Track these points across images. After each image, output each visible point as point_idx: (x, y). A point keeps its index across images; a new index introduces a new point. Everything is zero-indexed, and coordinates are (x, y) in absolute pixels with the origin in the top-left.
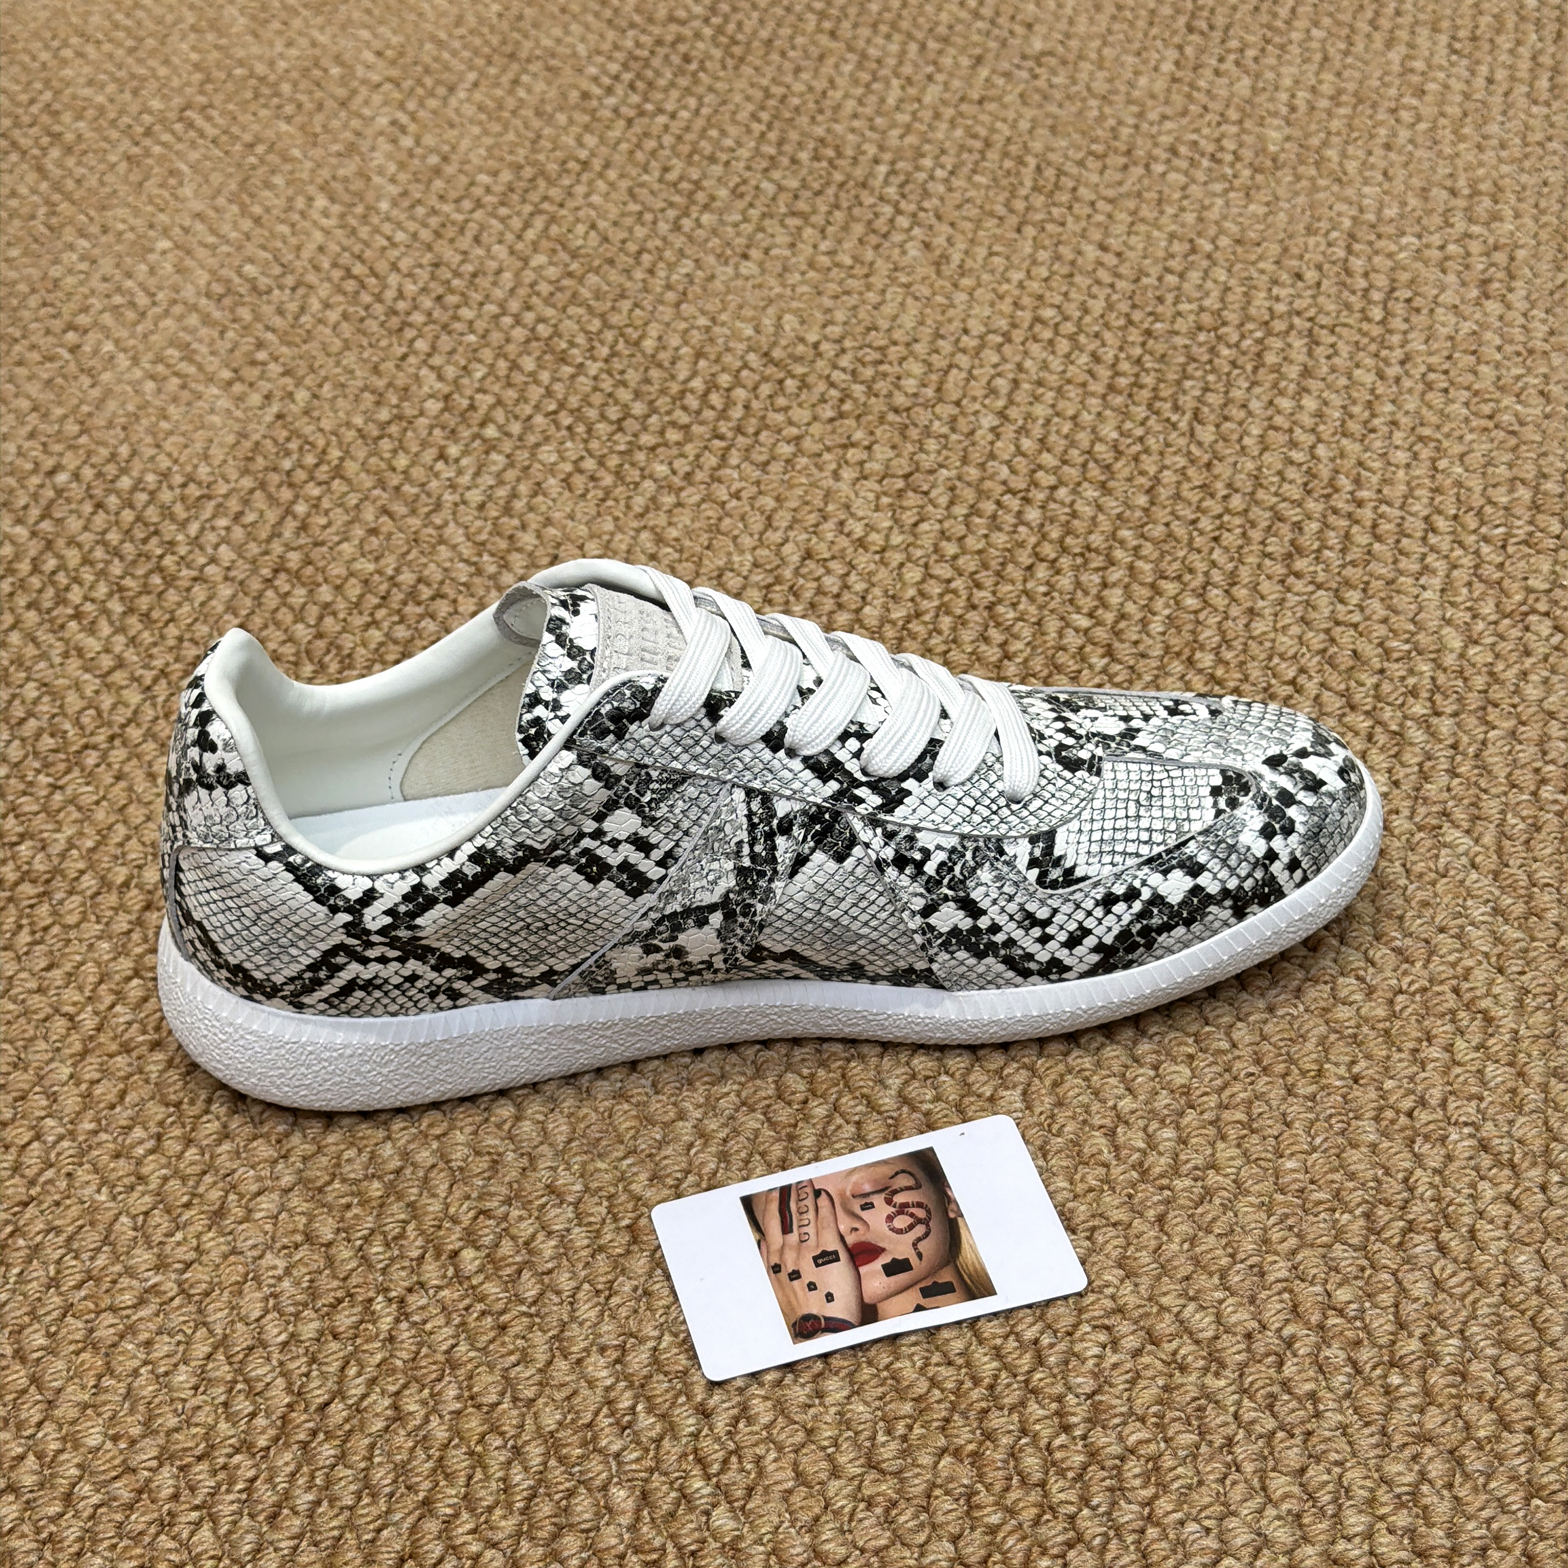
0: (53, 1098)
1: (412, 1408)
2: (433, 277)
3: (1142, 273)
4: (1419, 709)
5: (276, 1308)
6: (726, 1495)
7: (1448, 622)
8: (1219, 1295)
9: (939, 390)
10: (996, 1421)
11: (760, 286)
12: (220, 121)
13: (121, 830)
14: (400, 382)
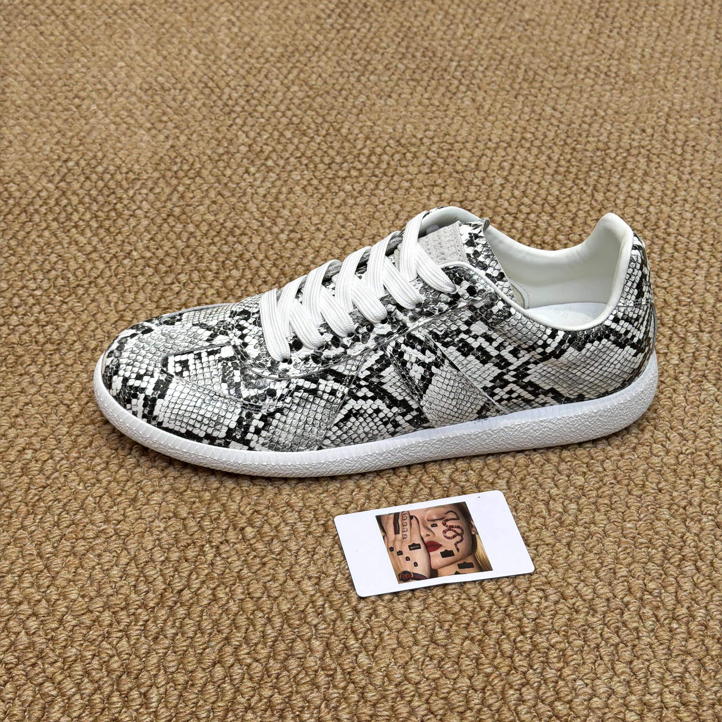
0: (59, 441)
1: (222, 595)
2: (245, 91)
3: (572, 122)
4: (693, 328)
5: (159, 545)
6: (365, 648)
7: (708, 291)
8: (595, 580)
9: (477, 165)
10: (491, 627)
11: (396, 110)
12: (148, 11)
13: (93, 325)
14: (229, 136)
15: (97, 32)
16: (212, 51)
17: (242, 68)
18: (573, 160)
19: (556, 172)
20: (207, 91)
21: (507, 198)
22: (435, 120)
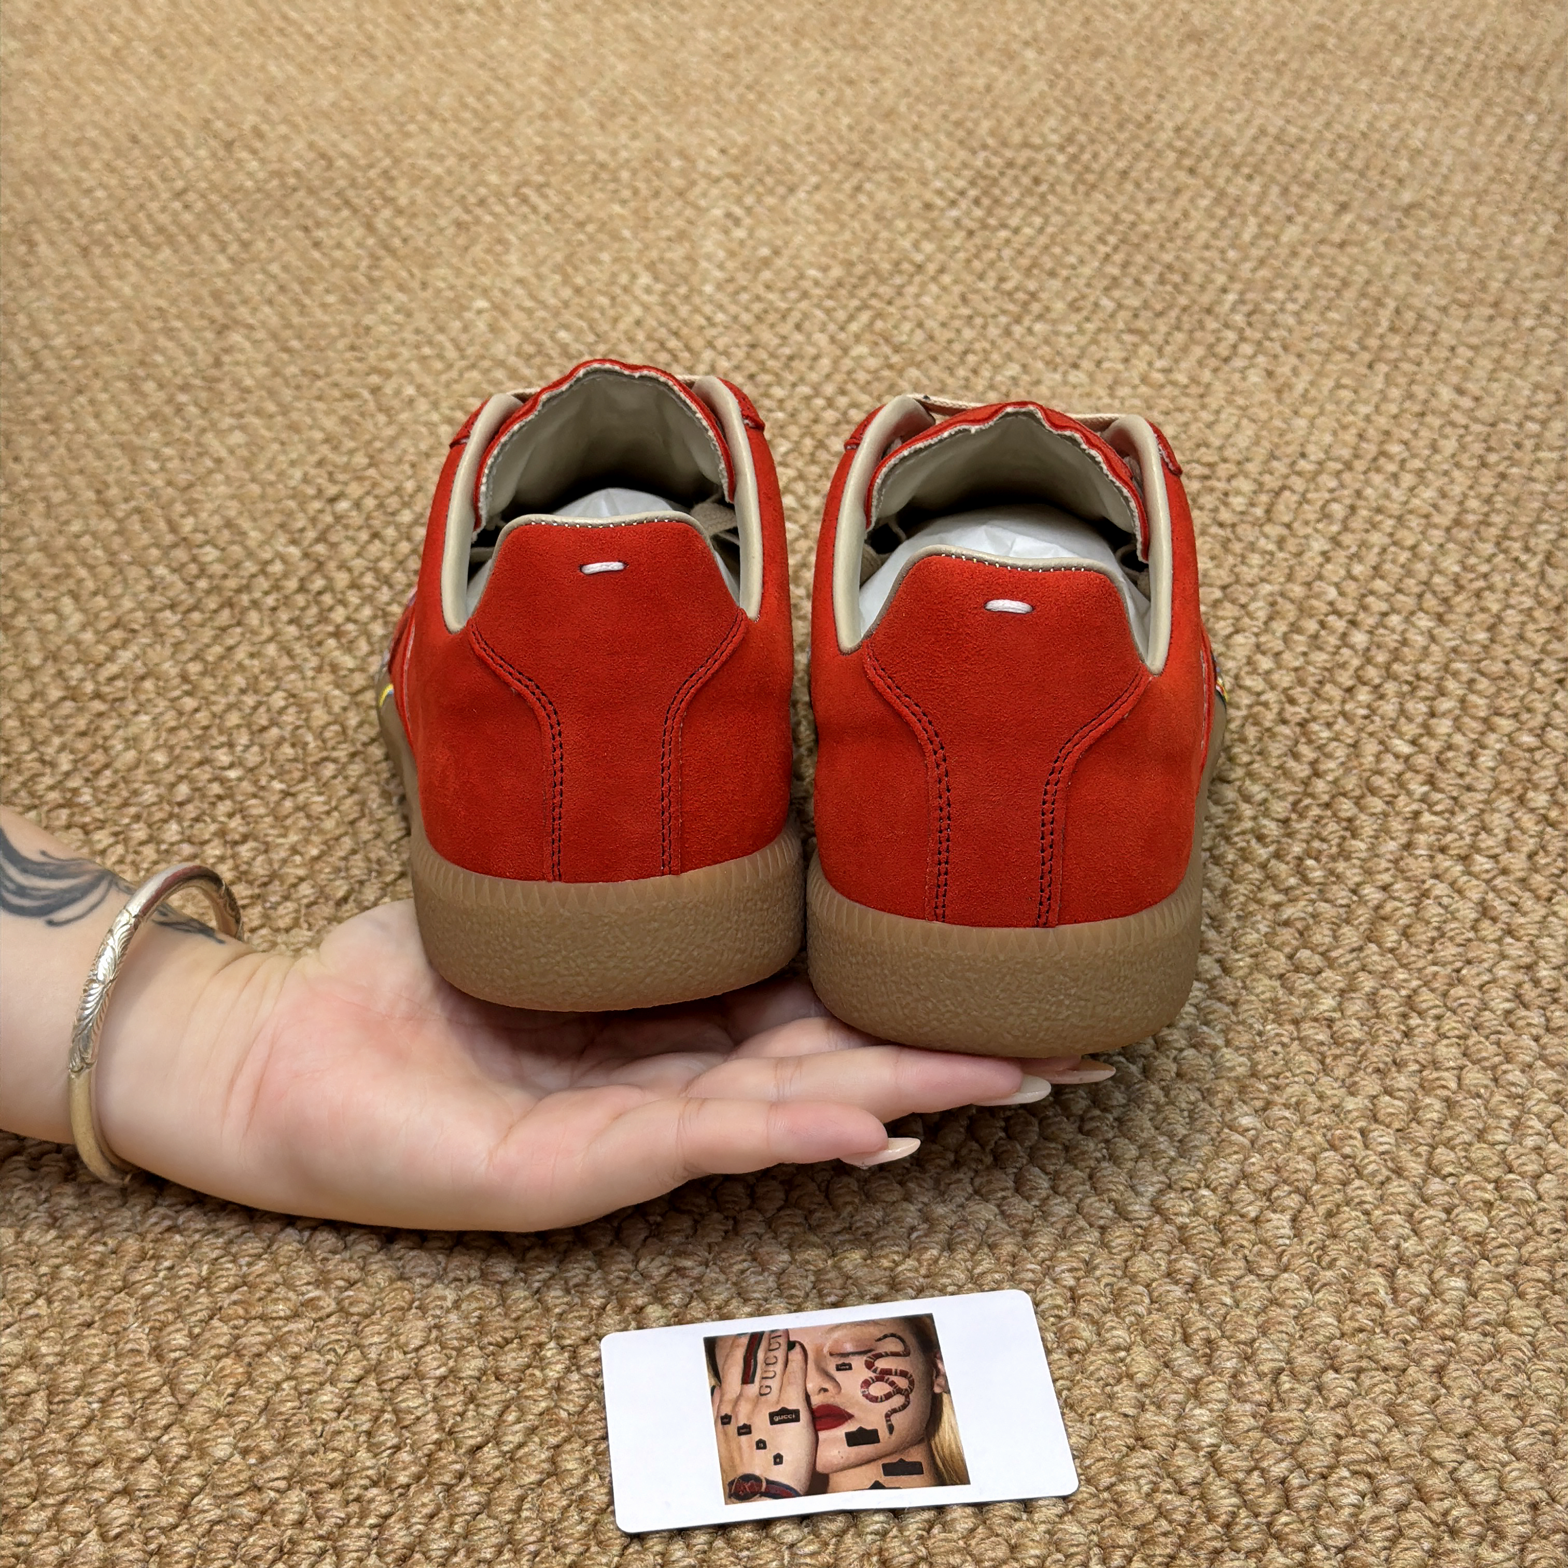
16: (685, 278)
18: (1499, 498)
19: (1457, 522)
21: (1336, 579)
22: (1177, 415)
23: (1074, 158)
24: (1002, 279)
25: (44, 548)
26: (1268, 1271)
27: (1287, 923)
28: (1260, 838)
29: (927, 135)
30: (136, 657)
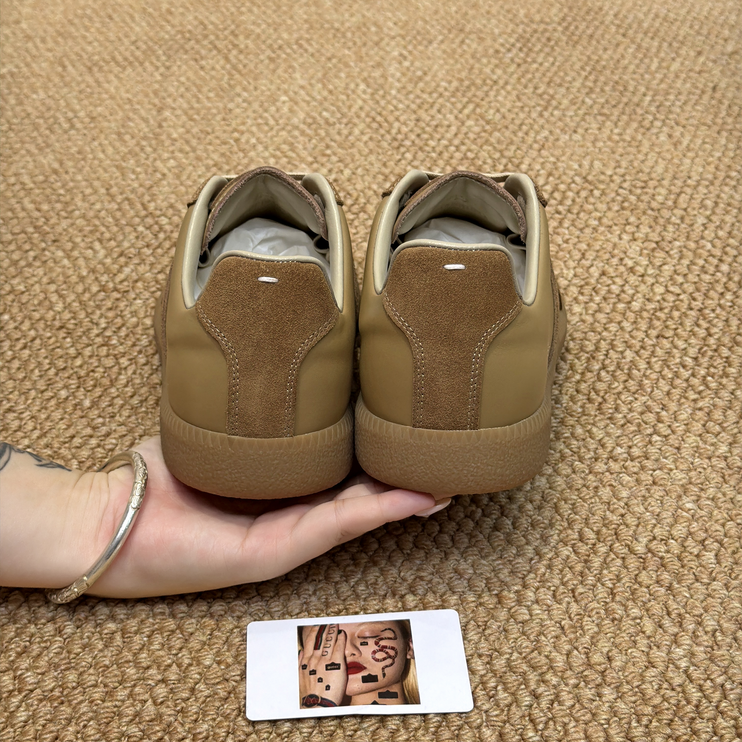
15: (260, 66)
16: (382, 86)
17: (413, 102)
20: (375, 125)
21: (710, 239)
22: (626, 156)
23: (566, 28)
24: (536, 88)
25: (84, 216)
26: (706, 581)
27: (700, 409)
28: (684, 367)
29: (494, 16)
30: (132, 271)
